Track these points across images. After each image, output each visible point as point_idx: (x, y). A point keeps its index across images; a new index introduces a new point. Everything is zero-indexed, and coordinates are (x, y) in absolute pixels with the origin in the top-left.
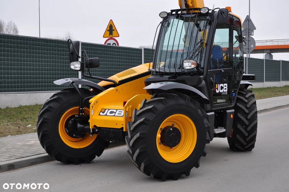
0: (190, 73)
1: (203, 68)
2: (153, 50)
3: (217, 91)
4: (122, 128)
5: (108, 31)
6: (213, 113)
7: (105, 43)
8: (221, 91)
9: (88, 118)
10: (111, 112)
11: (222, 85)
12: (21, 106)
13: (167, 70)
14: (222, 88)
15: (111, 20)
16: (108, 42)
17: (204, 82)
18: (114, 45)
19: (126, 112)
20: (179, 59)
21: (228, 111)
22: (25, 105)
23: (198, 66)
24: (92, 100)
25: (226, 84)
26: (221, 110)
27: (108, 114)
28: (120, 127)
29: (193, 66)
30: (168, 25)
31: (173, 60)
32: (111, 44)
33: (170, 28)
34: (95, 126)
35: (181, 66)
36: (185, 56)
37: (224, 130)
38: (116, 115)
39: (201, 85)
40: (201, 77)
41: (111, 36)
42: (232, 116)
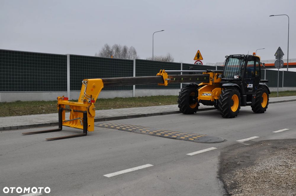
0: (237, 80)
1: (242, 78)
2: (223, 67)
3: (248, 87)
4: (211, 100)
5: (197, 56)
6: (246, 95)
7: (195, 64)
8: (250, 87)
9: (198, 96)
10: (206, 94)
11: (250, 85)
12: (152, 96)
13: (228, 79)
14: (250, 86)
15: (199, 50)
16: (196, 63)
17: (242, 83)
18: (200, 64)
19: (212, 94)
20: (233, 74)
21: (253, 95)
22: (154, 95)
23: (239, 77)
24: (199, 90)
25: (252, 84)
26: (250, 94)
27: (205, 95)
28: (210, 100)
29: (238, 77)
30: (229, 61)
31: (230, 74)
32: (198, 64)
33: (229, 62)
34: (200, 99)
35: (233, 77)
36: (235, 74)
37: (251, 103)
38: (208, 95)
39: (241, 85)
40: (241, 81)
41: (198, 59)
42: (255, 97)
